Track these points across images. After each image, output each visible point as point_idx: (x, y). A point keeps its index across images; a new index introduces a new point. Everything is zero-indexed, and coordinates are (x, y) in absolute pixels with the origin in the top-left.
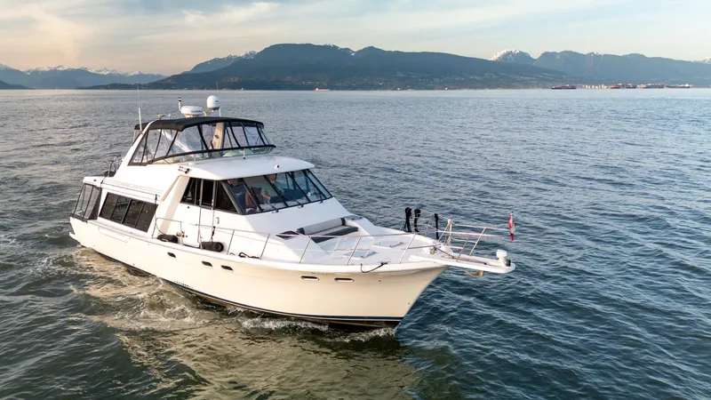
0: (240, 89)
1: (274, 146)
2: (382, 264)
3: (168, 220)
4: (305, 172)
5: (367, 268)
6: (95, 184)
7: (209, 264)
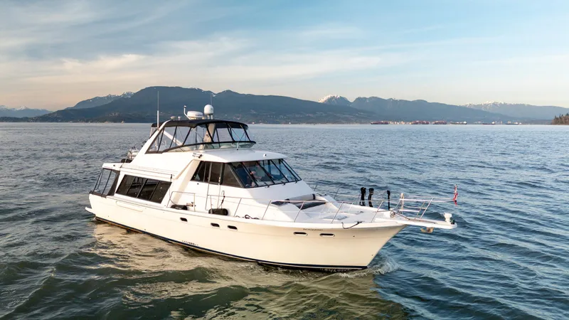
0: (120, 122)
1: (255, 143)
2: (358, 223)
3: (181, 192)
4: (281, 161)
5: (347, 226)
6: (114, 168)
7: (217, 225)
